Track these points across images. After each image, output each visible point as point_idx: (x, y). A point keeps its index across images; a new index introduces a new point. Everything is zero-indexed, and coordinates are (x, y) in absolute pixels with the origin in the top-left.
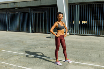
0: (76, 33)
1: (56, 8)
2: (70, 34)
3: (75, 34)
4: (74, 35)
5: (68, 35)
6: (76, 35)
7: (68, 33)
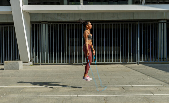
0: (42, 62)
1: (12, 27)
2: (34, 64)
3: (40, 63)
4: (39, 65)
5: (31, 66)
6: (42, 65)
7: (32, 63)
